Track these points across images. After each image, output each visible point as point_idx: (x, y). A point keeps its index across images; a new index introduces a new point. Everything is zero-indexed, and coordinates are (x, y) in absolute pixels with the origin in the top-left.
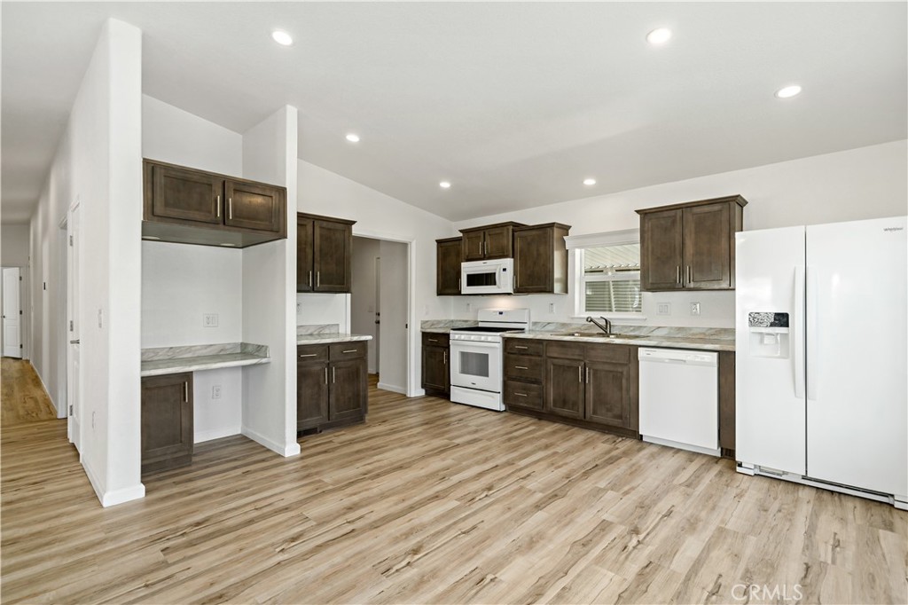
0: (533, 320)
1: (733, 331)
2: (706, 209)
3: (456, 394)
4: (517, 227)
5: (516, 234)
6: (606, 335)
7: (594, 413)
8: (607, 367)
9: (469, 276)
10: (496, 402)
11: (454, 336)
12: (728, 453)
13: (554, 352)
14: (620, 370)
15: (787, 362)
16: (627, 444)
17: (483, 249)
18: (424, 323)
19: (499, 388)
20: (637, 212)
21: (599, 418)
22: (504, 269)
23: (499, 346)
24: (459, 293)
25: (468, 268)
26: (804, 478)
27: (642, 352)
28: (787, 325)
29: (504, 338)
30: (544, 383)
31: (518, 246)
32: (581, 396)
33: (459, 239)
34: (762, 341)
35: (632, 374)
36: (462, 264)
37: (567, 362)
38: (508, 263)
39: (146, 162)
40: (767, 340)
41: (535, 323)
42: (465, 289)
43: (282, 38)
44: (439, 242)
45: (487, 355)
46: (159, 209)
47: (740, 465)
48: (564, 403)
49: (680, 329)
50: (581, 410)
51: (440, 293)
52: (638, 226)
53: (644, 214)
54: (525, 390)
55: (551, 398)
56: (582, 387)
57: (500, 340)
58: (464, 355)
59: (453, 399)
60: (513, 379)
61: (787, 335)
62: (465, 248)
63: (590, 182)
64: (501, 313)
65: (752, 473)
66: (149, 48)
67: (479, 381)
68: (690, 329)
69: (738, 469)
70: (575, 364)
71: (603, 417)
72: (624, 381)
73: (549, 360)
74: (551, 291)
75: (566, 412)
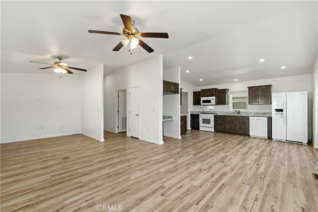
0: (219, 111)
1: (271, 113)
2: (264, 87)
3: (201, 129)
4: (216, 89)
5: (216, 91)
6: (239, 114)
7: (238, 131)
8: (241, 121)
9: (203, 101)
10: (213, 130)
11: (200, 115)
12: (270, 138)
13: (228, 118)
14: (245, 121)
15: (283, 118)
16: (247, 137)
17: (207, 94)
18: (191, 112)
19: (213, 126)
20: (248, 87)
21: (239, 132)
22: (213, 99)
23: (213, 117)
24: (200, 105)
25: (203, 99)
26: (286, 141)
27: (250, 118)
28: (282, 111)
29: (214, 115)
30: (225, 125)
31: (217, 94)
32: (235, 127)
33: (200, 92)
34: (277, 115)
35: (248, 122)
36: (201, 98)
37: (232, 120)
38: (214, 98)
39: (163, 80)
40: (278, 114)
41: (219, 112)
42: (202, 103)
43: (190, 58)
44: (194, 92)
45: (210, 119)
46: (165, 90)
47: (273, 139)
48: (231, 129)
49: (257, 113)
50: (235, 131)
51: (194, 105)
52: (248, 90)
53: (249, 88)
54: (221, 127)
55: (227, 128)
56: (235, 125)
57: (213, 115)
58: (203, 119)
59: (200, 130)
60: (217, 124)
61: (282, 113)
62: (202, 94)
63: (236, 80)
64: (211, 109)
65: (275, 140)
66: (164, 58)
67: (208, 125)
68: (259, 113)
69: (272, 140)
70: (233, 121)
71: (241, 132)
72: (246, 124)
73: (227, 120)
74: (226, 104)
75: (231, 131)
